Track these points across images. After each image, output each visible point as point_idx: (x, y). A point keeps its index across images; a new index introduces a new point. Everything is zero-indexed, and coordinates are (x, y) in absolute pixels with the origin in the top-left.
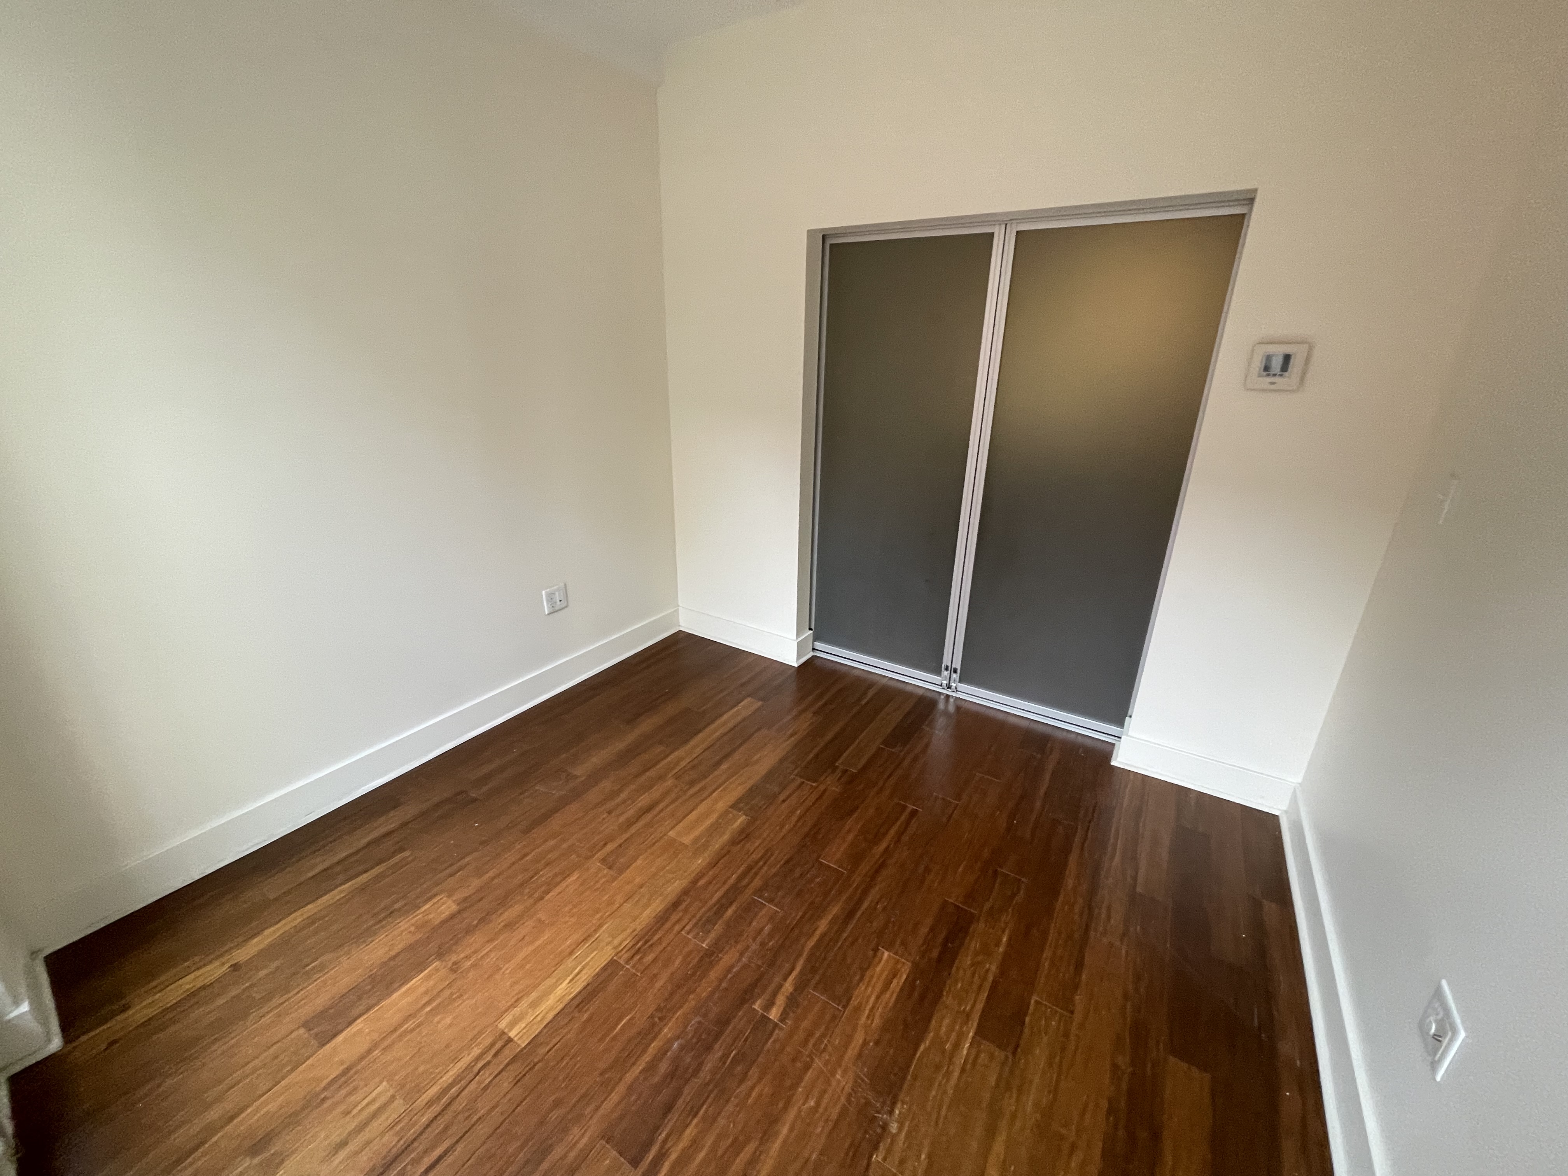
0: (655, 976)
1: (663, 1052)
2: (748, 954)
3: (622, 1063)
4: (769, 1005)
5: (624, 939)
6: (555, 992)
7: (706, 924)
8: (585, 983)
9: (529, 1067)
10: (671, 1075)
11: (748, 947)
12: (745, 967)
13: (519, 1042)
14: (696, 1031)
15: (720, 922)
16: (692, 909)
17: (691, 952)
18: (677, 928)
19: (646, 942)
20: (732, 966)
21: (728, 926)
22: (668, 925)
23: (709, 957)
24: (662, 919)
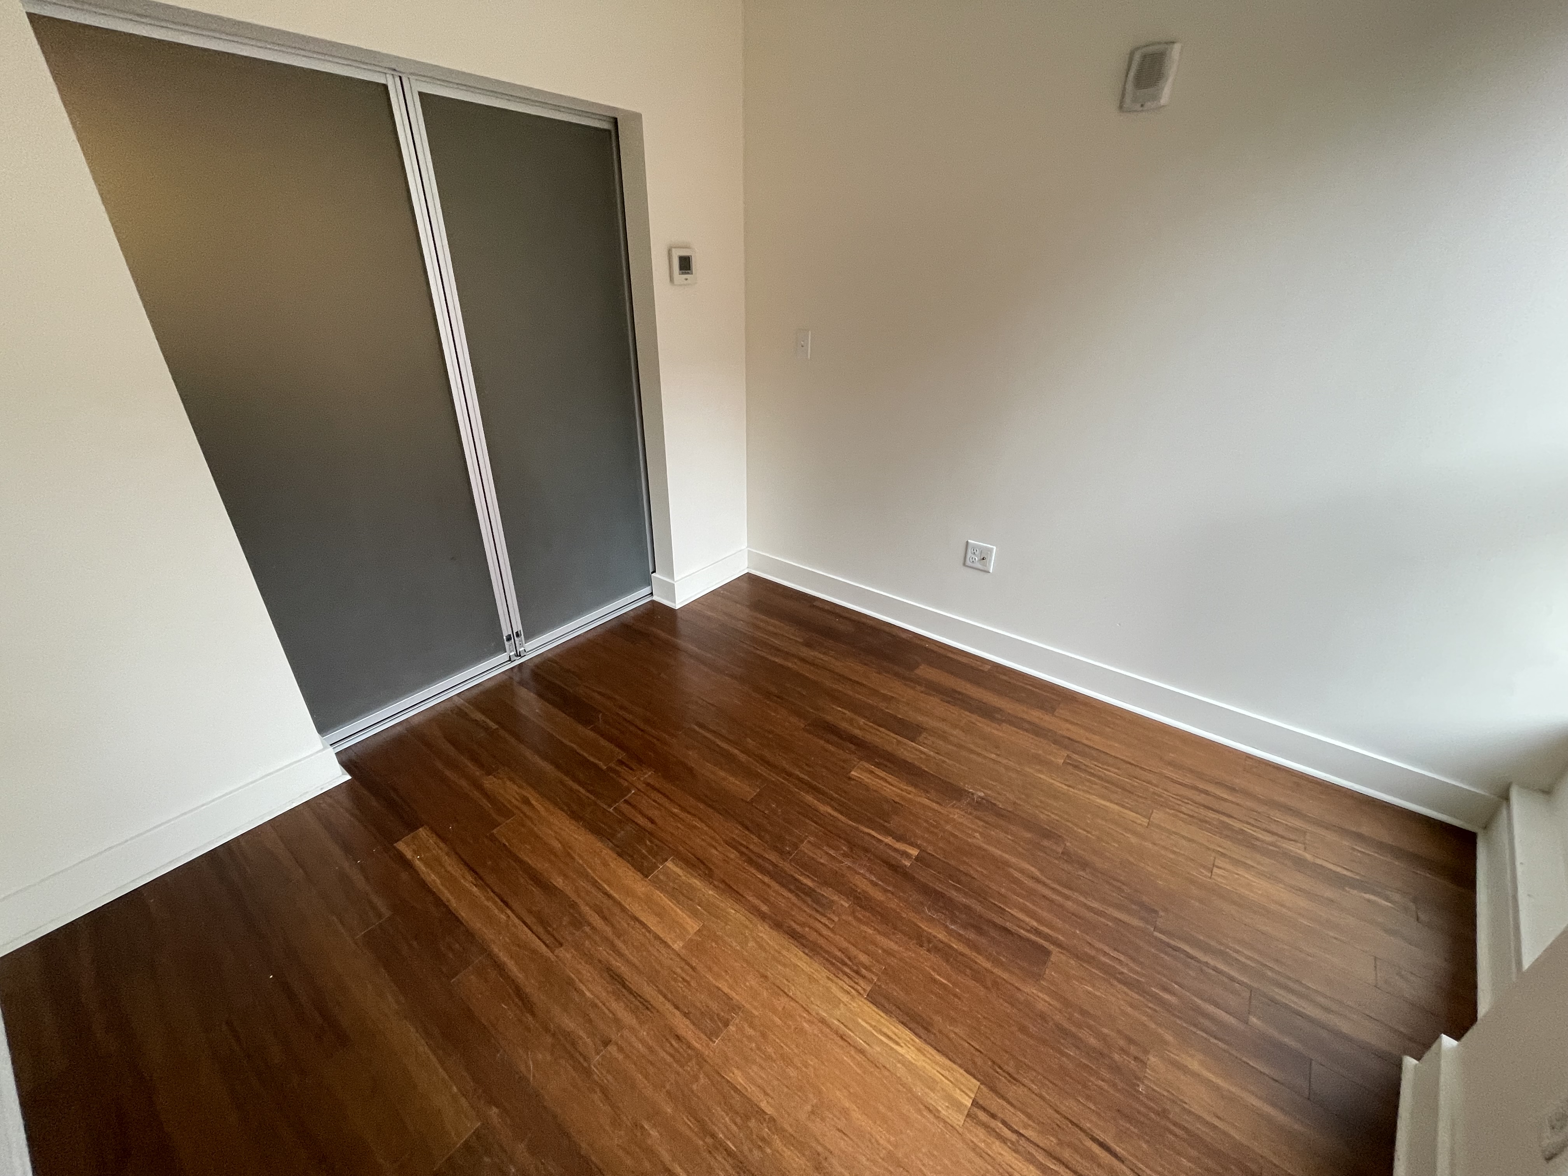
0: (884, 951)
1: (960, 938)
2: (856, 867)
3: (978, 975)
4: (908, 856)
5: (838, 988)
6: (913, 1061)
7: (821, 905)
8: (900, 1027)
9: (999, 1070)
10: (979, 930)
11: (849, 867)
12: (871, 871)
13: (975, 1090)
14: (937, 911)
15: (818, 890)
16: (801, 918)
17: (855, 918)
18: (825, 932)
19: (845, 964)
20: (872, 882)
21: (826, 883)
22: (821, 941)
23: (860, 900)
24: (813, 949)
